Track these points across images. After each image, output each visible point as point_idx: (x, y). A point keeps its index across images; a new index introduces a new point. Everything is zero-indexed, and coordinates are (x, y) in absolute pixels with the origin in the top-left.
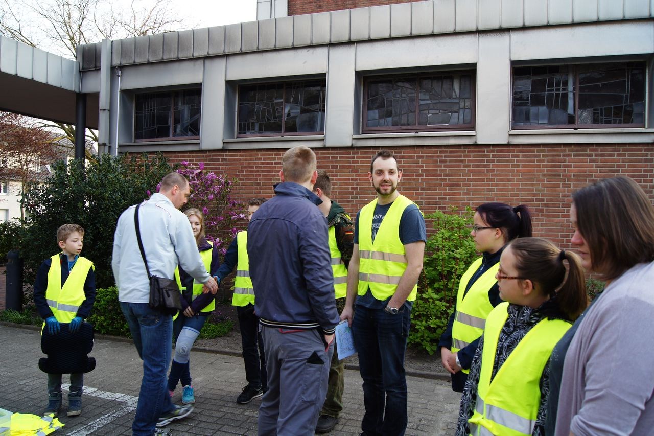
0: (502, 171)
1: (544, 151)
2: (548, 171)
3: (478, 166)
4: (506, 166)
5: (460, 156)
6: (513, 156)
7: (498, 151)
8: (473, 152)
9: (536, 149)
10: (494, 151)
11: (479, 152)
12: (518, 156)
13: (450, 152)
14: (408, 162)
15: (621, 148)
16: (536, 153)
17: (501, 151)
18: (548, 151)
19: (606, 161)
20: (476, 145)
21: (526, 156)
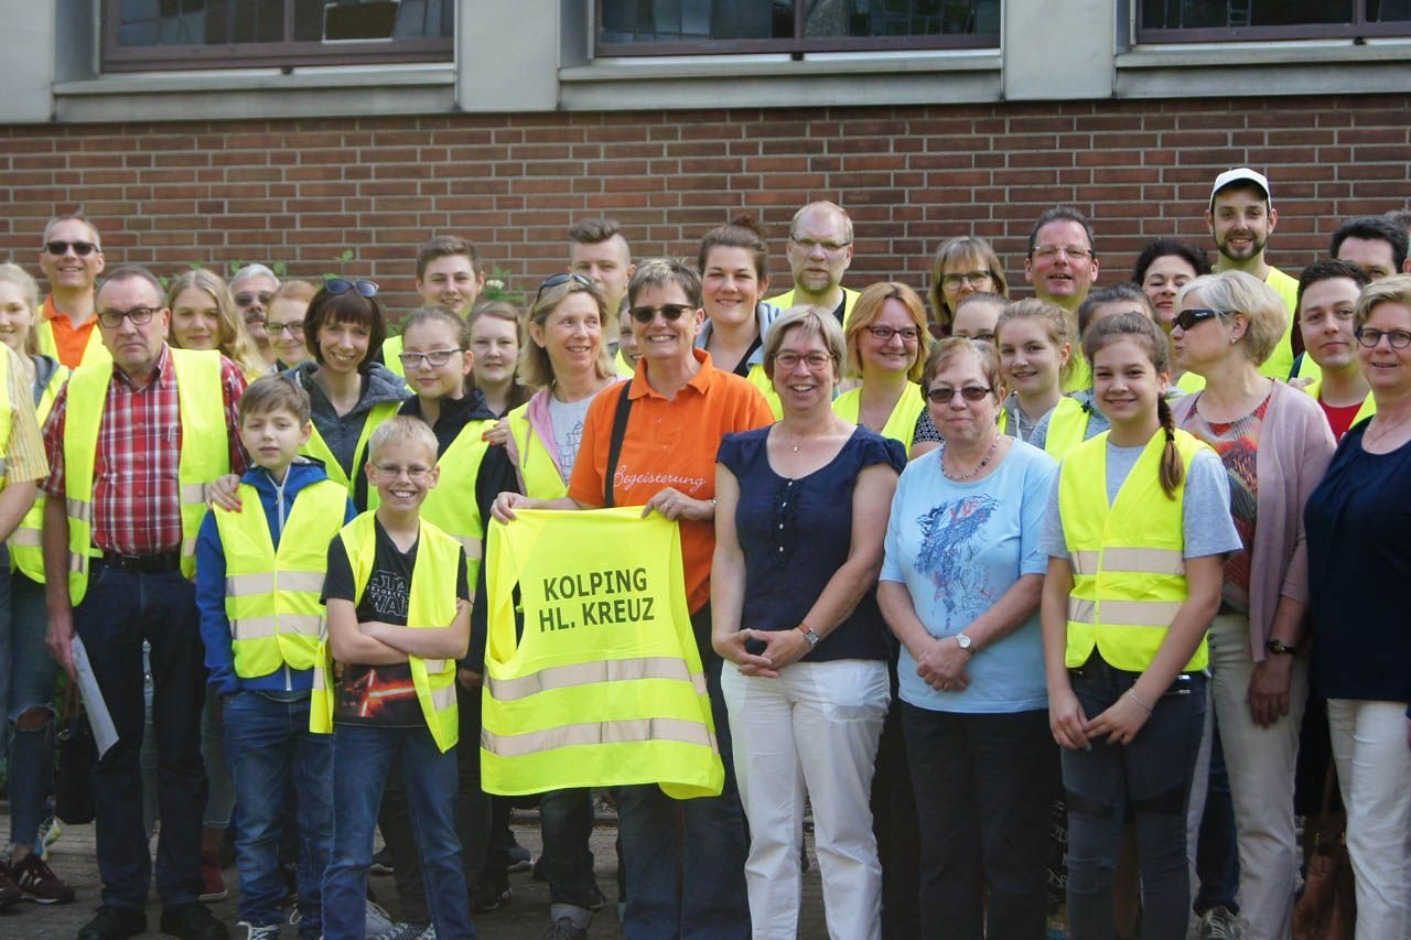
0: (547, 203)
1: (671, 134)
2: (688, 200)
3: (468, 188)
4: (555, 186)
5: (411, 156)
6: (579, 153)
7: (531, 137)
8: (452, 139)
9: (648, 127)
10: (517, 137)
11: (472, 138)
12: (594, 153)
13: (381, 141)
14: (243, 175)
15: (907, 123)
16: (649, 142)
17: (542, 137)
18: (687, 134)
19: (862, 164)
20: (460, 117)
21: (618, 152)
